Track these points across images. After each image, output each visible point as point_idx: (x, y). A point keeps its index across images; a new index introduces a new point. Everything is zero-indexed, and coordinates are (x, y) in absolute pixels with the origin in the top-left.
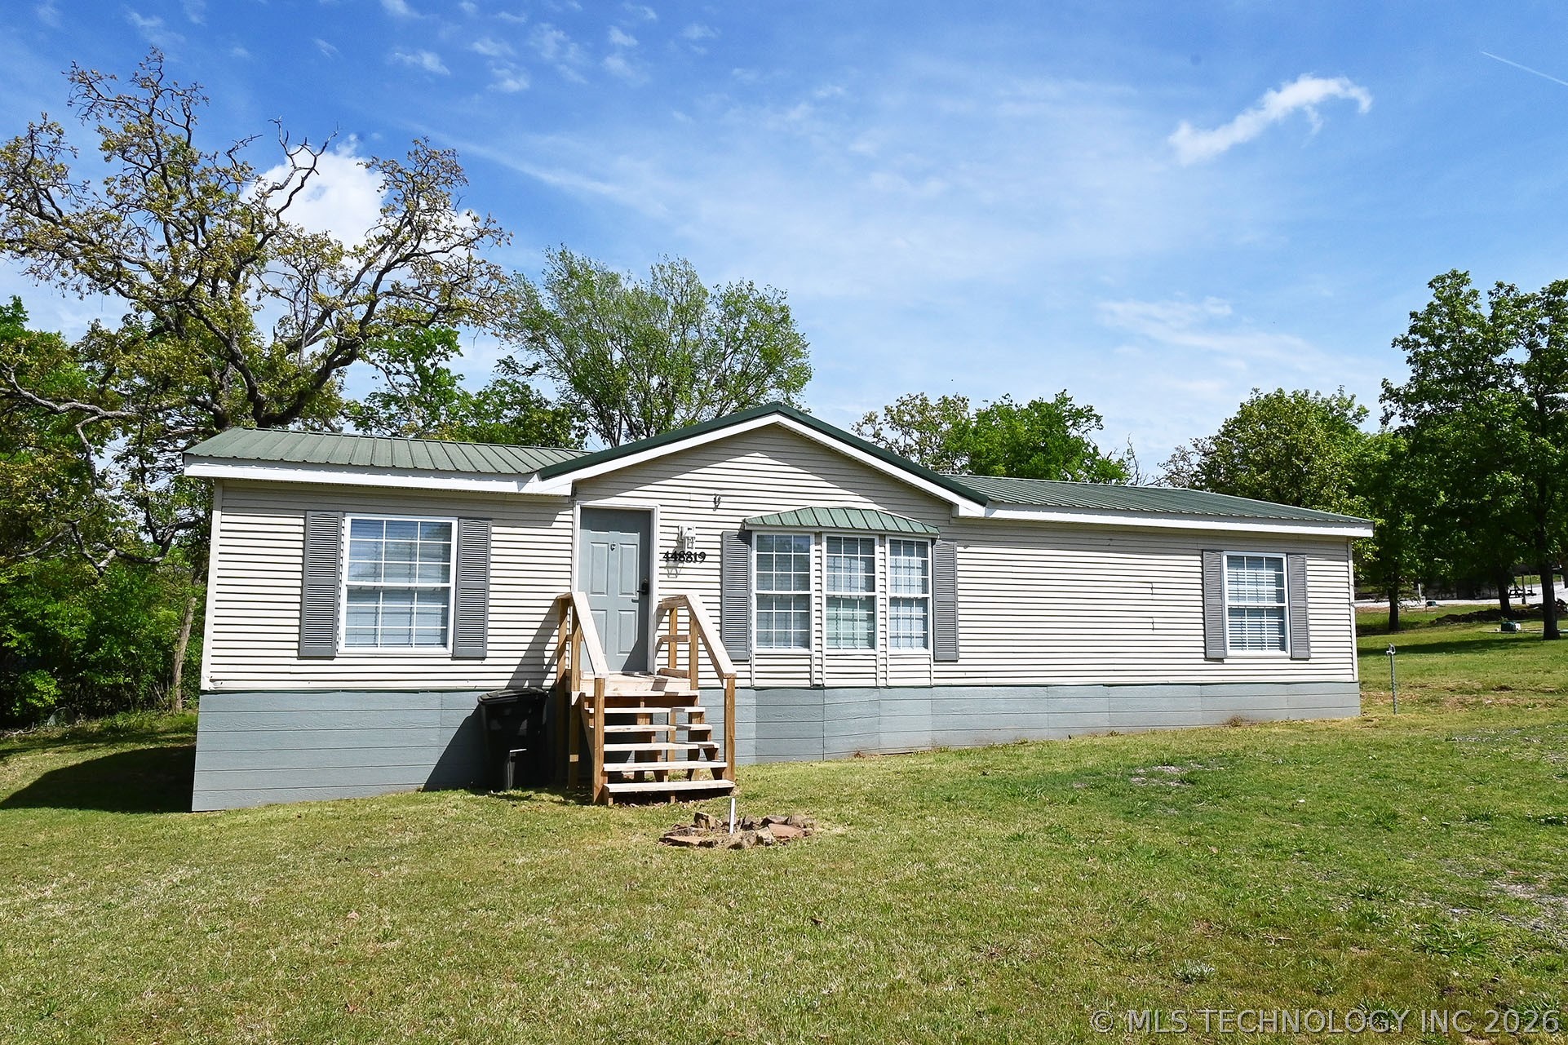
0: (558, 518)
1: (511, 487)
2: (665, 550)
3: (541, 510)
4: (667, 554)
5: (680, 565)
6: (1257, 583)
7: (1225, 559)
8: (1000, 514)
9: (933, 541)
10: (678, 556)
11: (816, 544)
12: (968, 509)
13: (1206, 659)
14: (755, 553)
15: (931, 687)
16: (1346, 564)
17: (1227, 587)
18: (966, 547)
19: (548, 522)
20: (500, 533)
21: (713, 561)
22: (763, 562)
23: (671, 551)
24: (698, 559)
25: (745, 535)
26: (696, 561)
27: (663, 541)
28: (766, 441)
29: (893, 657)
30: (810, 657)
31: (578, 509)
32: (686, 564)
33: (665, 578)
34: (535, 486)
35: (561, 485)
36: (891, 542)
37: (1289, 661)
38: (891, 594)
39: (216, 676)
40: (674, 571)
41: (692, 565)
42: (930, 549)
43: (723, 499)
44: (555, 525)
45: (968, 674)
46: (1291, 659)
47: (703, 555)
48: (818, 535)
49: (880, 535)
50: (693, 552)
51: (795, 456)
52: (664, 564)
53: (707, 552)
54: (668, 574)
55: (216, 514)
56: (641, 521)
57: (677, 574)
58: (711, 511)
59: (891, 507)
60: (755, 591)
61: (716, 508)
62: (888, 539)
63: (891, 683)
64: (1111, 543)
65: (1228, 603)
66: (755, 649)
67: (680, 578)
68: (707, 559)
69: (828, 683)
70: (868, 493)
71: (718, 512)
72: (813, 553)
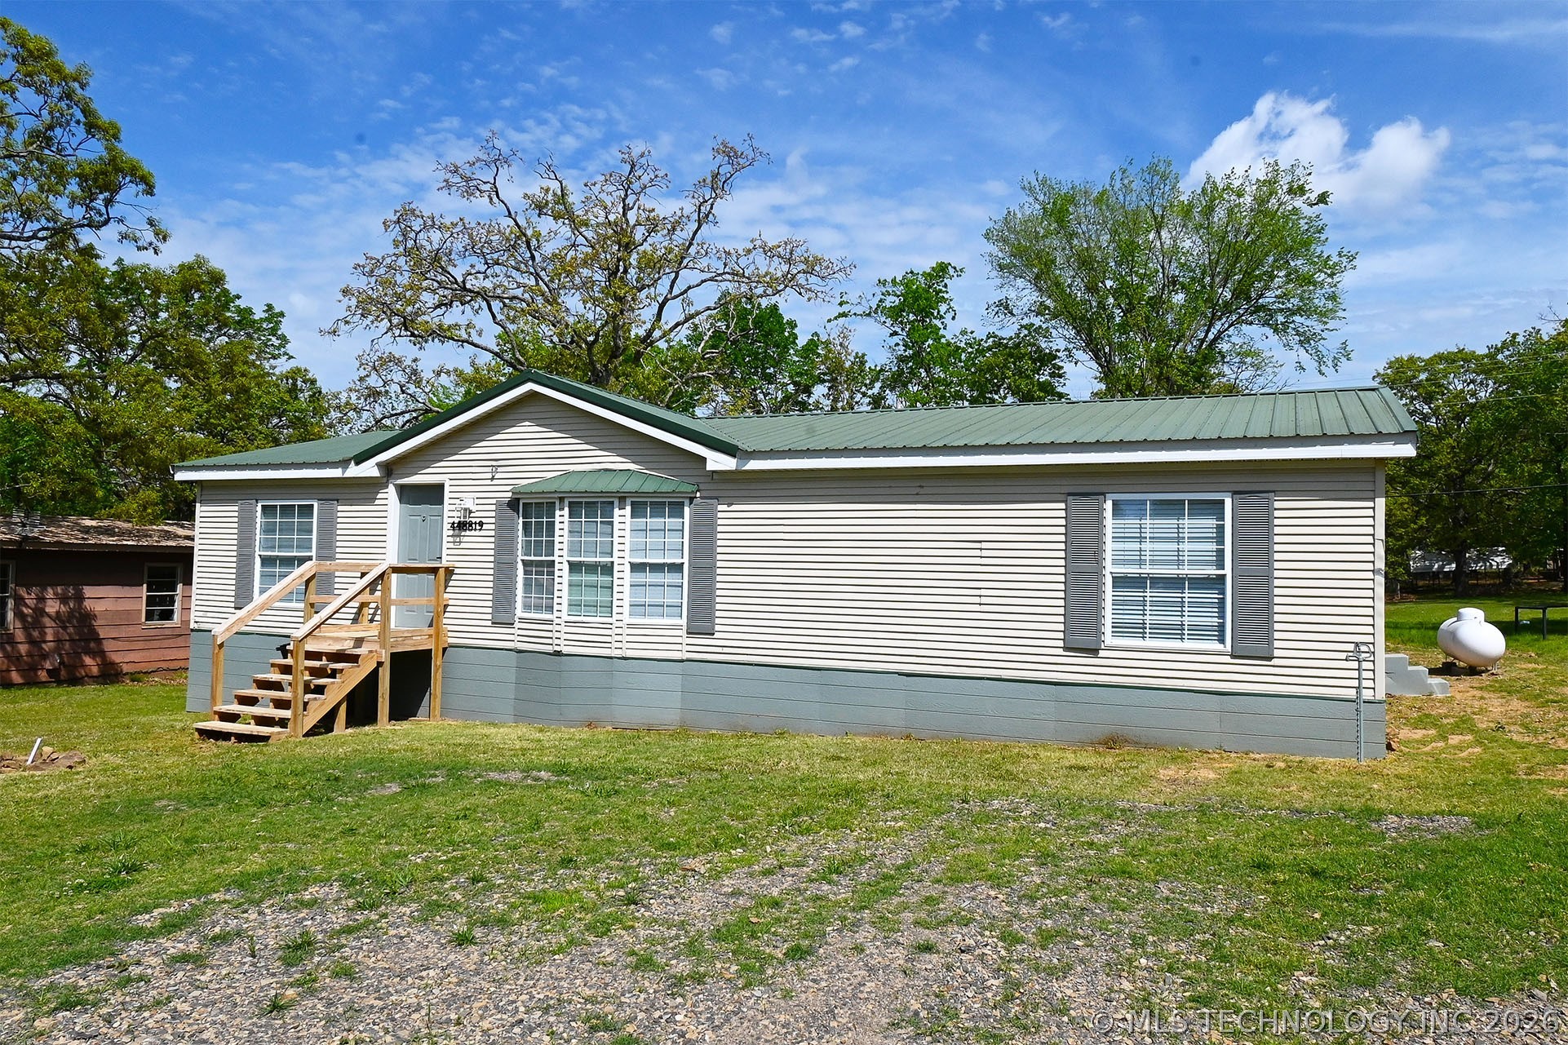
0: (379, 496)
1: (336, 473)
2: (451, 520)
3: (364, 491)
4: (453, 523)
5: (463, 533)
6: (1179, 540)
7: (1109, 505)
8: (754, 465)
9: (691, 499)
10: (462, 526)
11: (560, 510)
12: (717, 462)
13: (1066, 649)
14: (521, 520)
15: (682, 661)
16: (1371, 504)
17: (1109, 546)
18: (729, 505)
19: (371, 500)
20: (344, 511)
21: (490, 528)
22: (526, 526)
23: (457, 520)
24: (478, 527)
25: (513, 504)
26: (475, 529)
27: (450, 512)
28: (532, 409)
29: (630, 626)
30: (550, 622)
31: (391, 489)
32: (468, 533)
33: (451, 545)
34: (354, 471)
35: (369, 469)
36: (633, 504)
37: (1228, 659)
38: (629, 558)
39: (197, 619)
40: (458, 540)
41: (473, 533)
42: (687, 510)
43: (499, 469)
44: (377, 502)
45: (726, 650)
46: (1233, 656)
47: (481, 524)
48: (561, 499)
49: (620, 498)
50: (474, 520)
51: (557, 421)
52: (451, 533)
53: (484, 520)
54: (454, 542)
55: (198, 505)
56: (433, 494)
57: (460, 542)
58: (489, 482)
59: (651, 465)
60: (520, 557)
61: (493, 479)
62: (628, 501)
63: (630, 654)
64: (922, 491)
65: (1110, 568)
66: (519, 612)
67: (463, 545)
68: (485, 527)
69: (565, 650)
70: (625, 452)
71: (495, 482)
72: (557, 519)
